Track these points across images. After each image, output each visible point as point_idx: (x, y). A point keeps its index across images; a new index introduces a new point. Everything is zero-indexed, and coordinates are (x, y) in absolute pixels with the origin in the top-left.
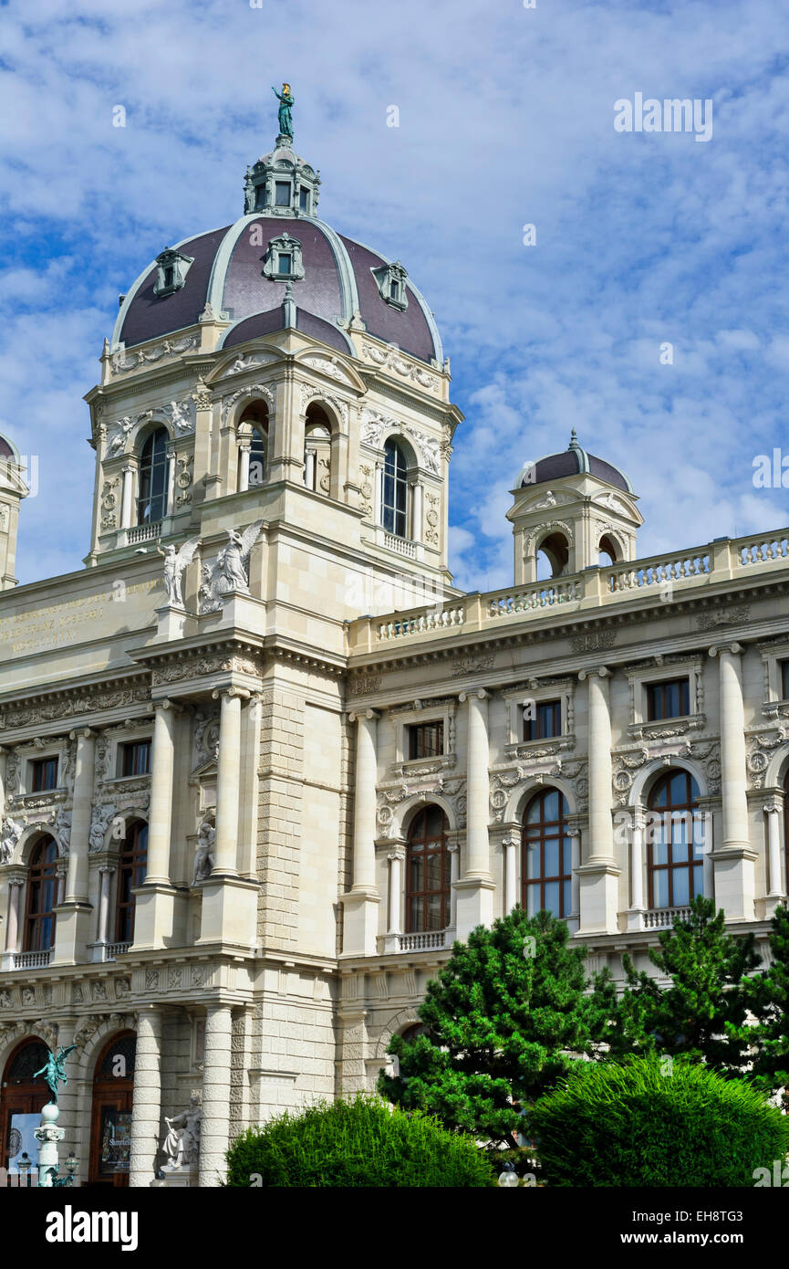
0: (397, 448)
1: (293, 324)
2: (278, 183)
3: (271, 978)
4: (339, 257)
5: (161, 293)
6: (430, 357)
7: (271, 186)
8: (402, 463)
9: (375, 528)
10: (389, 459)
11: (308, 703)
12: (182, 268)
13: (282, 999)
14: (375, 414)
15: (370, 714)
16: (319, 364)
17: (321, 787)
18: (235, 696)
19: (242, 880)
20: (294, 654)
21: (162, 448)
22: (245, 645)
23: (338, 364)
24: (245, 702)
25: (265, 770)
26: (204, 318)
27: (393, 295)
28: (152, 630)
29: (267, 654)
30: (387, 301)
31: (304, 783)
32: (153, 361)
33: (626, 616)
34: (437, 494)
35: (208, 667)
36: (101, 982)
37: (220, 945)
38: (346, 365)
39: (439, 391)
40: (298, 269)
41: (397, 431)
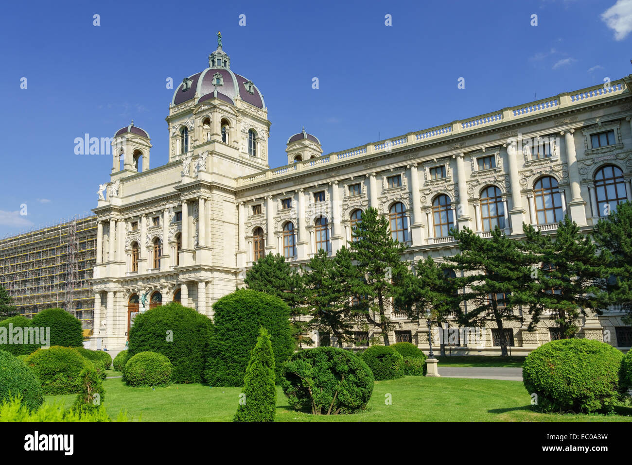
0: (252, 132)
1: (216, 96)
2: (218, 59)
3: (216, 274)
4: (234, 79)
5: (185, 90)
6: (261, 107)
7: (216, 60)
8: (254, 136)
9: (246, 154)
10: (250, 135)
11: (224, 200)
12: (190, 83)
13: (219, 279)
14: (245, 123)
15: (242, 203)
16: (224, 108)
17: (229, 223)
18: (203, 198)
19: (207, 248)
20: (219, 187)
21: (186, 133)
22: (204, 185)
23: (230, 108)
24: (206, 200)
25: (212, 218)
26: (195, 96)
27: (250, 90)
28: (181, 182)
29: (211, 187)
30: (248, 91)
31: (224, 222)
32: (183, 109)
33: (307, 174)
34: (264, 144)
35: (195, 191)
36: (172, 276)
37: (200, 265)
38: (232, 108)
39: (265, 117)
40: (222, 82)
41: (252, 127)
